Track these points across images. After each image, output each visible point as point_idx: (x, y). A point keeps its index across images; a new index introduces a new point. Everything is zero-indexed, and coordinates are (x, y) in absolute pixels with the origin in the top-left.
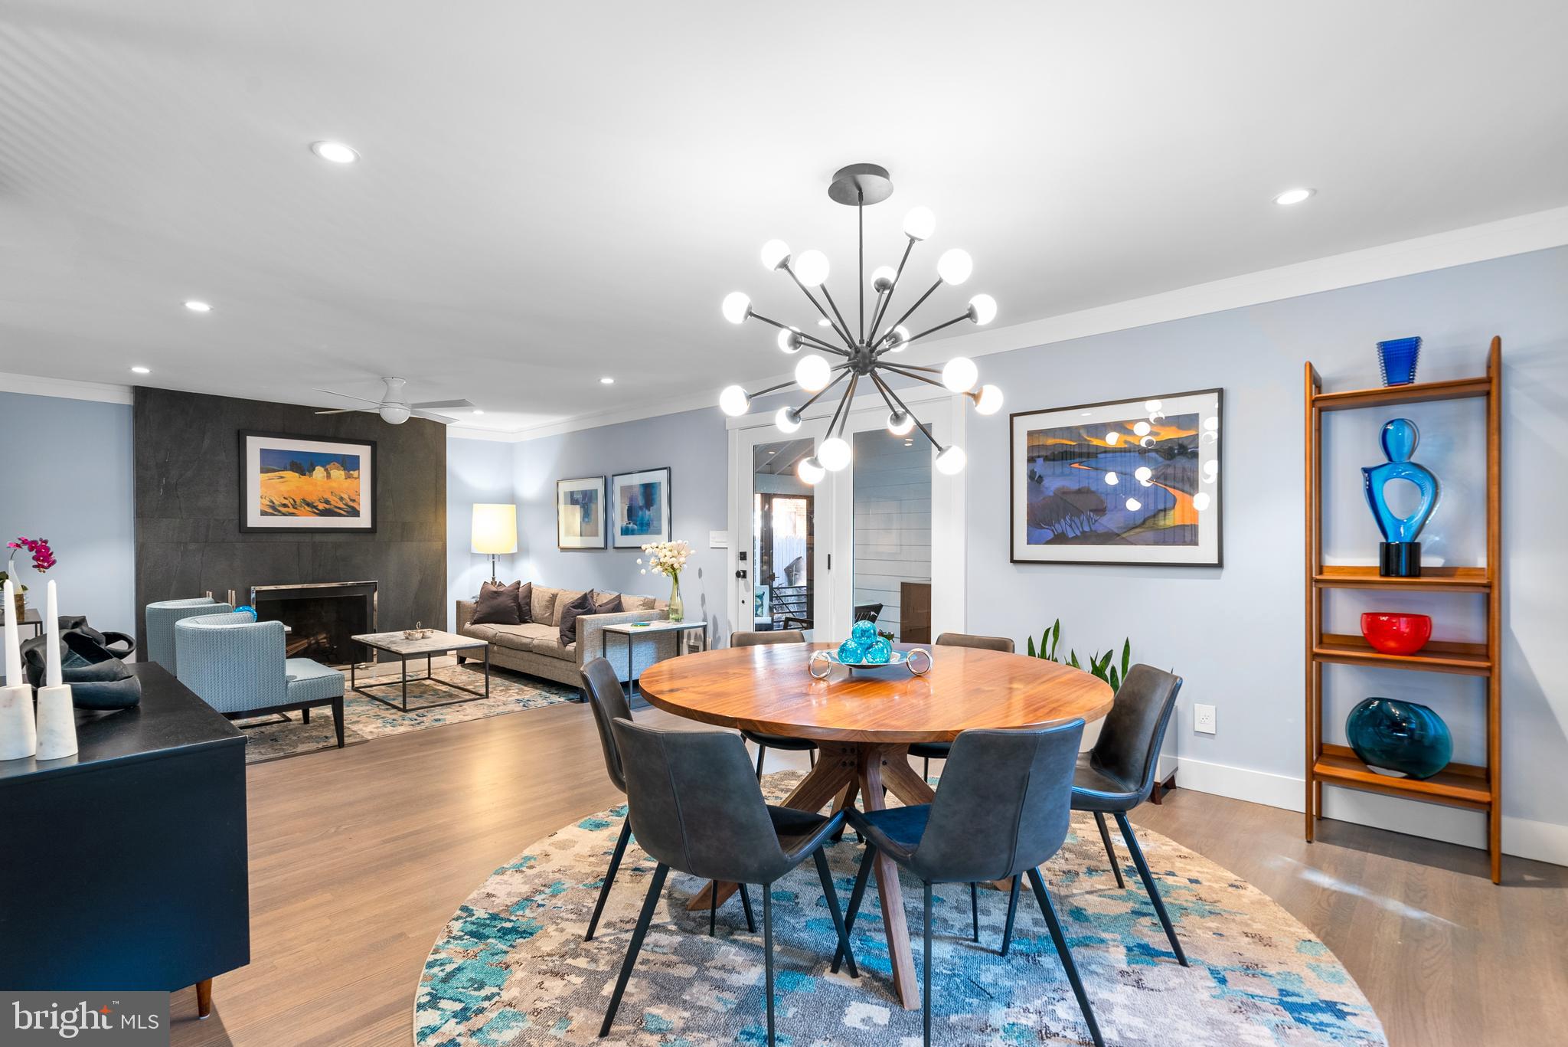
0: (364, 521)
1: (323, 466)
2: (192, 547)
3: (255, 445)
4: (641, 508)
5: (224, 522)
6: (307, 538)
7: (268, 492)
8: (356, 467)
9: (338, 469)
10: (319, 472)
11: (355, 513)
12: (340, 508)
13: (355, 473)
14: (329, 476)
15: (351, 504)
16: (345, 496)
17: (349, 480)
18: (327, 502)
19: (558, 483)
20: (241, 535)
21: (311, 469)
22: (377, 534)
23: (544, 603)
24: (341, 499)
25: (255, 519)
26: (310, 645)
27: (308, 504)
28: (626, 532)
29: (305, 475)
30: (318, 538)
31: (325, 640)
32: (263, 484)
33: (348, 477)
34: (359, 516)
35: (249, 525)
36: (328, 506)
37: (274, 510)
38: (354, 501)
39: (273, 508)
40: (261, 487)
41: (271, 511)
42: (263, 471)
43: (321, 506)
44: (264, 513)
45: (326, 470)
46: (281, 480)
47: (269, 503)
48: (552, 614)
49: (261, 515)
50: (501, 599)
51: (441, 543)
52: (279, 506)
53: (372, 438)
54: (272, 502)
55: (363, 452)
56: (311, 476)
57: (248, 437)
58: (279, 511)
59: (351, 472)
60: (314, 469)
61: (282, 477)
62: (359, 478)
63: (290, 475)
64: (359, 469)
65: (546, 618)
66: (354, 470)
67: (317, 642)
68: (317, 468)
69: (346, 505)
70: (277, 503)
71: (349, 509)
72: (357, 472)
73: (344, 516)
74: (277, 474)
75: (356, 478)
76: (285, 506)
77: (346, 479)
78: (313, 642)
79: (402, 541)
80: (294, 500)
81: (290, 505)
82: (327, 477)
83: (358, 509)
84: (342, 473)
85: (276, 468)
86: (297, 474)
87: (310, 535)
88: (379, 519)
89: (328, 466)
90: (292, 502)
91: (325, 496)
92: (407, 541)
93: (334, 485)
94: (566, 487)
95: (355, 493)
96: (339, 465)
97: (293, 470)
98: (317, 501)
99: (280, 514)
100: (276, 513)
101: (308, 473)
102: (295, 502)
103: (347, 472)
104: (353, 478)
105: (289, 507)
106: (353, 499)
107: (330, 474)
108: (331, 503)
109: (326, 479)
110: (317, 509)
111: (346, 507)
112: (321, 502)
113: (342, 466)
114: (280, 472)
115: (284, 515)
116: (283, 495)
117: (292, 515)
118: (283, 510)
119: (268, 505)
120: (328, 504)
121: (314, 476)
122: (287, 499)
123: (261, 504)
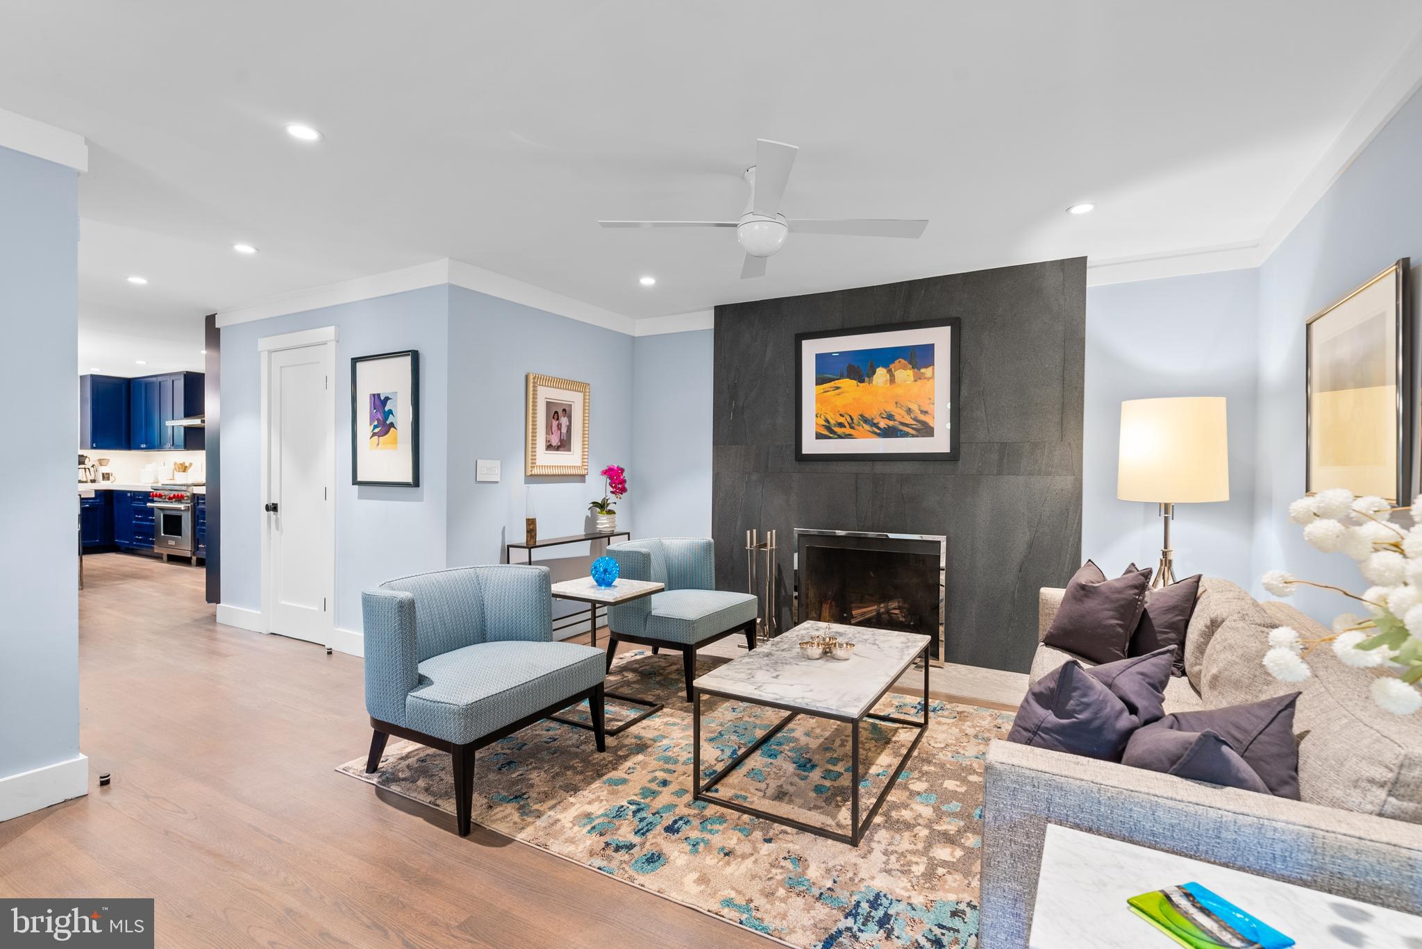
0: (940, 443)
1: (886, 366)
2: (754, 477)
3: (811, 349)
5: (782, 449)
6: (866, 468)
7: (824, 409)
9: (905, 368)
10: (881, 373)
11: (926, 430)
12: (907, 425)
13: (927, 372)
14: (892, 380)
15: (922, 417)
16: (914, 407)
17: (919, 382)
18: (890, 417)
19: (1308, 326)
20: (797, 463)
21: (871, 372)
22: (961, 461)
24: (909, 411)
25: (811, 445)
26: (879, 614)
27: (866, 421)
29: (862, 381)
30: (880, 468)
31: (897, 612)
32: (820, 400)
33: (918, 378)
34: (933, 436)
35: (804, 451)
36: (891, 423)
37: (828, 431)
38: (925, 413)
39: (829, 428)
40: (817, 402)
41: (826, 433)
42: (820, 381)
43: (882, 424)
44: (819, 436)
45: (890, 371)
46: (837, 391)
47: (824, 423)
49: (816, 438)
50: (1091, 604)
51: (1074, 478)
52: (835, 425)
53: (954, 314)
54: (827, 421)
55: (939, 338)
56: (870, 382)
57: (803, 340)
58: (835, 433)
59: (923, 370)
60: (874, 373)
61: (838, 388)
62: (933, 377)
63: (847, 384)
64: (933, 364)
66: (926, 367)
67: (888, 612)
68: (877, 370)
69: (915, 419)
70: (832, 422)
71: (919, 426)
72: (930, 368)
73: (913, 436)
74: (832, 384)
75: (929, 379)
76: (841, 425)
77: (915, 381)
78: (882, 610)
79: (1000, 473)
80: (850, 416)
81: (846, 424)
82: (891, 381)
83: (931, 425)
84: (910, 373)
85: (831, 376)
86: (854, 382)
87: (870, 463)
88: (963, 437)
89: (892, 366)
90: (849, 420)
91: (888, 409)
92: (1009, 474)
93: (899, 391)
95: (928, 401)
96: (906, 362)
97: (849, 377)
98: (878, 417)
99: (836, 436)
100: (831, 435)
101: (867, 379)
102: (852, 419)
103: (916, 370)
104: (925, 378)
105: (845, 427)
106: (925, 410)
107: (894, 376)
108: (896, 418)
109: (889, 384)
110: (879, 428)
111: (915, 423)
112: (882, 418)
113: (910, 363)
114: (836, 381)
115: (840, 437)
116: (839, 412)
117: (849, 436)
118: (839, 430)
119: (823, 425)
120: (891, 420)
121: (874, 382)
122: (843, 416)
123: (817, 424)
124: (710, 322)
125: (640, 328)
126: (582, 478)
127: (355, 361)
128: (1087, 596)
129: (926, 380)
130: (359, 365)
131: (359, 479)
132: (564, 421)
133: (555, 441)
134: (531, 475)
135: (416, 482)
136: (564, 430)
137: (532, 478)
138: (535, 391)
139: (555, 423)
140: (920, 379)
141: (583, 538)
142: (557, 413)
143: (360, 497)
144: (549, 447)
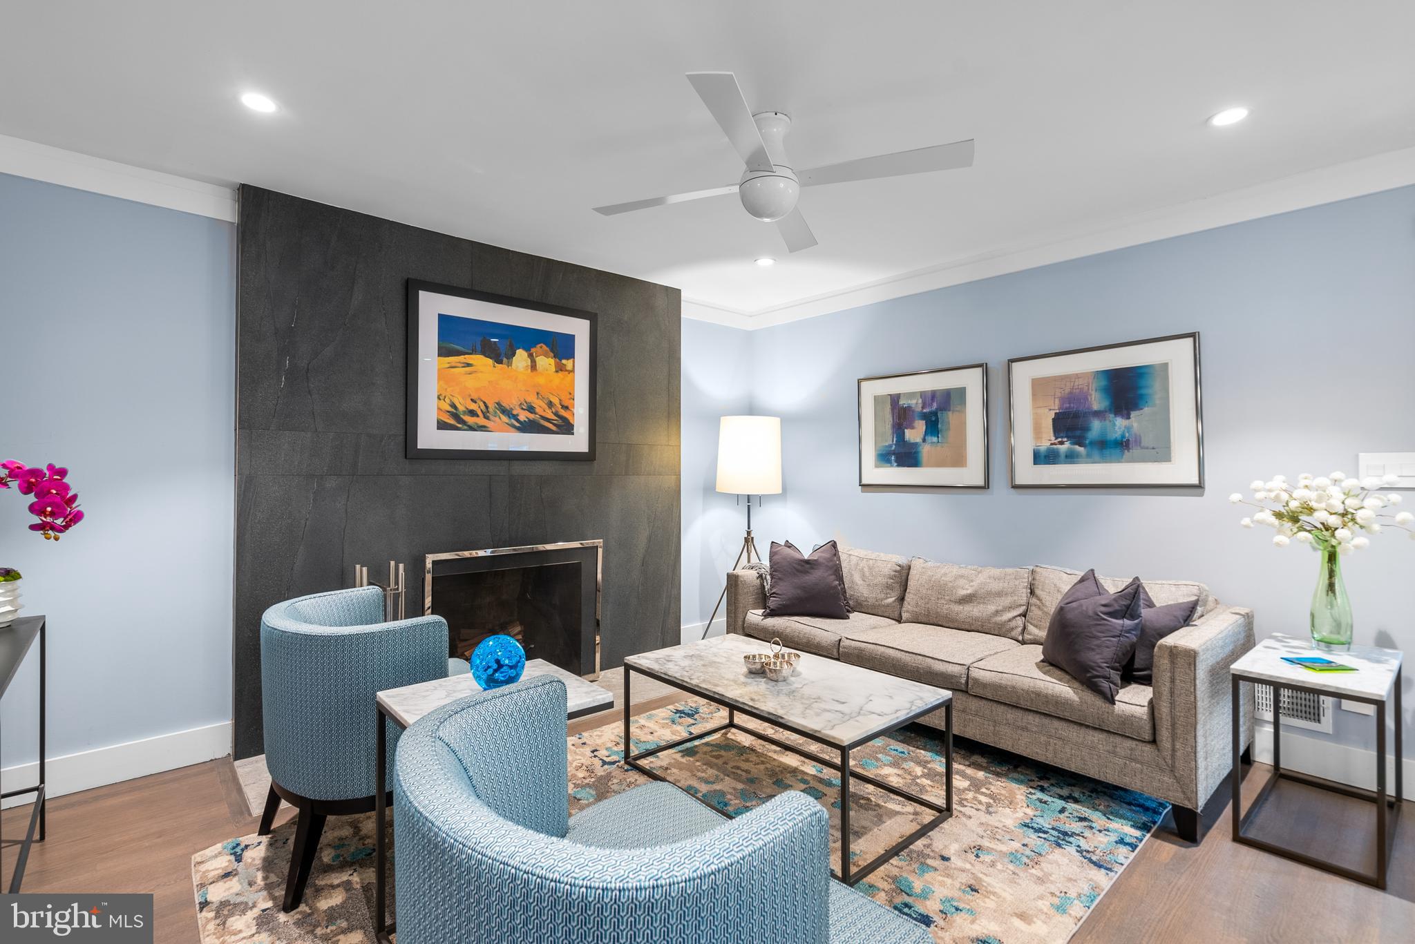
0: (578, 442)
1: (527, 349)
2: (331, 483)
3: (430, 306)
4: (1097, 414)
5: (381, 441)
6: (500, 468)
7: (449, 389)
8: (570, 355)
9: (546, 355)
10: (521, 357)
11: (566, 427)
12: (548, 420)
13: (568, 363)
14: (534, 366)
15: (563, 413)
16: (556, 401)
17: (560, 374)
18: (531, 409)
19: (856, 384)
20: (407, 461)
21: (510, 353)
22: (596, 461)
23: (881, 580)
24: (550, 404)
25: (429, 437)
27: (505, 411)
28: (1040, 458)
29: (500, 362)
30: (518, 468)
32: (441, 376)
33: (560, 368)
34: (572, 434)
35: (421, 445)
36: (532, 416)
37: (454, 420)
38: (566, 408)
39: (456, 416)
40: (438, 380)
41: (452, 421)
42: (444, 352)
43: (523, 416)
44: (442, 426)
45: (531, 356)
46: (468, 369)
47: (449, 409)
48: (902, 599)
49: (437, 427)
51: (674, 477)
52: (464, 413)
53: (592, 309)
54: (453, 406)
55: (579, 329)
56: (509, 364)
57: (420, 291)
58: (464, 422)
59: (564, 361)
60: (514, 354)
61: (469, 365)
62: (573, 371)
63: (481, 362)
64: (574, 357)
65: (888, 605)
66: (568, 359)
68: (518, 351)
69: (556, 414)
70: (461, 408)
71: (560, 422)
72: (571, 361)
73: (554, 432)
74: (461, 358)
75: (570, 372)
76: (472, 413)
77: (557, 371)
79: (627, 474)
80: (484, 403)
81: (479, 413)
82: (532, 367)
83: (571, 421)
84: (552, 361)
85: (459, 348)
86: (490, 361)
87: (505, 463)
88: (597, 437)
89: (533, 350)
90: (483, 407)
91: (529, 400)
92: (634, 474)
93: (541, 380)
94: (872, 390)
95: (569, 396)
96: (548, 349)
97: (484, 353)
98: (517, 407)
99: (465, 427)
100: (460, 426)
101: (505, 360)
102: (487, 407)
103: (558, 360)
104: (566, 371)
105: (478, 416)
106: (566, 405)
107: (535, 362)
108: (537, 410)
109: (530, 370)
110: (518, 421)
111: (556, 418)
112: (522, 409)
113: (552, 350)
114: (466, 356)
115: (471, 428)
116: (470, 395)
117: (482, 428)
118: (470, 420)
119: (448, 412)
120: (532, 413)
121: (514, 365)
122: (476, 402)
123: (439, 409)
124: (226, 211)
129: (567, 373)
140: (561, 370)
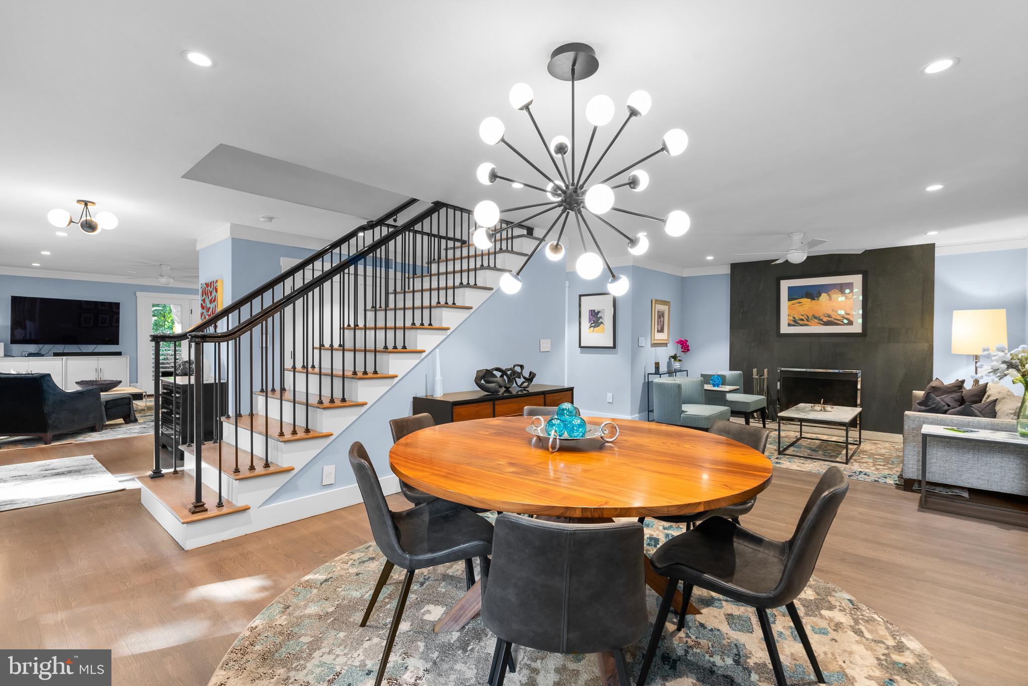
0: (857, 328)
1: (826, 292)
2: (753, 344)
3: (785, 285)
5: (769, 331)
6: (815, 340)
7: (792, 312)
8: (851, 290)
9: (837, 293)
10: (824, 296)
11: (850, 323)
12: (838, 320)
13: (849, 295)
15: (847, 317)
16: (842, 312)
18: (829, 316)
20: (777, 338)
21: (818, 295)
22: (867, 337)
24: (840, 313)
25: (785, 329)
27: (816, 318)
29: (814, 300)
30: (823, 340)
32: (790, 308)
34: (853, 325)
35: (781, 332)
36: (829, 319)
37: (795, 322)
38: (848, 314)
40: (788, 310)
41: (794, 323)
42: (790, 300)
43: (825, 319)
44: (789, 325)
45: (829, 295)
47: (792, 319)
49: (788, 326)
52: (799, 320)
53: (864, 269)
54: (794, 318)
55: (856, 280)
56: (818, 300)
57: (781, 280)
58: (798, 323)
60: (820, 295)
61: (800, 303)
63: (805, 301)
66: (849, 293)
68: (822, 294)
69: (843, 317)
70: (797, 318)
71: (845, 321)
72: (851, 293)
73: (842, 325)
74: (797, 301)
76: (802, 320)
79: (889, 342)
80: (807, 316)
81: (805, 320)
82: (829, 299)
83: (852, 320)
84: (840, 296)
85: (797, 297)
86: (809, 300)
87: (818, 338)
88: (869, 326)
89: (830, 293)
90: (806, 317)
91: (828, 313)
92: (894, 343)
95: (850, 309)
96: (838, 291)
97: (806, 297)
98: (822, 316)
99: (799, 325)
100: (796, 325)
101: (816, 298)
102: (808, 317)
104: (848, 298)
105: (804, 321)
107: (831, 297)
108: (832, 316)
109: (828, 301)
110: (823, 321)
111: (843, 319)
112: (825, 317)
113: (840, 291)
114: (799, 300)
115: (801, 325)
116: (801, 314)
117: (806, 325)
118: (801, 322)
121: (820, 300)
122: (803, 316)
123: (788, 319)
124: (727, 270)
125: (686, 273)
126: (665, 345)
127: (580, 296)
128: (935, 391)
130: (582, 298)
131: (582, 345)
132: (662, 318)
133: (659, 329)
134: (654, 344)
135: (614, 347)
136: (662, 324)
137: (654, 345)
138: (655, 306)
139: (659, 320)
141: (666, 372)
142: (661, 315)
143: (581, 353)
144: (658, 331)
